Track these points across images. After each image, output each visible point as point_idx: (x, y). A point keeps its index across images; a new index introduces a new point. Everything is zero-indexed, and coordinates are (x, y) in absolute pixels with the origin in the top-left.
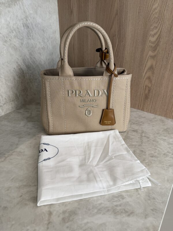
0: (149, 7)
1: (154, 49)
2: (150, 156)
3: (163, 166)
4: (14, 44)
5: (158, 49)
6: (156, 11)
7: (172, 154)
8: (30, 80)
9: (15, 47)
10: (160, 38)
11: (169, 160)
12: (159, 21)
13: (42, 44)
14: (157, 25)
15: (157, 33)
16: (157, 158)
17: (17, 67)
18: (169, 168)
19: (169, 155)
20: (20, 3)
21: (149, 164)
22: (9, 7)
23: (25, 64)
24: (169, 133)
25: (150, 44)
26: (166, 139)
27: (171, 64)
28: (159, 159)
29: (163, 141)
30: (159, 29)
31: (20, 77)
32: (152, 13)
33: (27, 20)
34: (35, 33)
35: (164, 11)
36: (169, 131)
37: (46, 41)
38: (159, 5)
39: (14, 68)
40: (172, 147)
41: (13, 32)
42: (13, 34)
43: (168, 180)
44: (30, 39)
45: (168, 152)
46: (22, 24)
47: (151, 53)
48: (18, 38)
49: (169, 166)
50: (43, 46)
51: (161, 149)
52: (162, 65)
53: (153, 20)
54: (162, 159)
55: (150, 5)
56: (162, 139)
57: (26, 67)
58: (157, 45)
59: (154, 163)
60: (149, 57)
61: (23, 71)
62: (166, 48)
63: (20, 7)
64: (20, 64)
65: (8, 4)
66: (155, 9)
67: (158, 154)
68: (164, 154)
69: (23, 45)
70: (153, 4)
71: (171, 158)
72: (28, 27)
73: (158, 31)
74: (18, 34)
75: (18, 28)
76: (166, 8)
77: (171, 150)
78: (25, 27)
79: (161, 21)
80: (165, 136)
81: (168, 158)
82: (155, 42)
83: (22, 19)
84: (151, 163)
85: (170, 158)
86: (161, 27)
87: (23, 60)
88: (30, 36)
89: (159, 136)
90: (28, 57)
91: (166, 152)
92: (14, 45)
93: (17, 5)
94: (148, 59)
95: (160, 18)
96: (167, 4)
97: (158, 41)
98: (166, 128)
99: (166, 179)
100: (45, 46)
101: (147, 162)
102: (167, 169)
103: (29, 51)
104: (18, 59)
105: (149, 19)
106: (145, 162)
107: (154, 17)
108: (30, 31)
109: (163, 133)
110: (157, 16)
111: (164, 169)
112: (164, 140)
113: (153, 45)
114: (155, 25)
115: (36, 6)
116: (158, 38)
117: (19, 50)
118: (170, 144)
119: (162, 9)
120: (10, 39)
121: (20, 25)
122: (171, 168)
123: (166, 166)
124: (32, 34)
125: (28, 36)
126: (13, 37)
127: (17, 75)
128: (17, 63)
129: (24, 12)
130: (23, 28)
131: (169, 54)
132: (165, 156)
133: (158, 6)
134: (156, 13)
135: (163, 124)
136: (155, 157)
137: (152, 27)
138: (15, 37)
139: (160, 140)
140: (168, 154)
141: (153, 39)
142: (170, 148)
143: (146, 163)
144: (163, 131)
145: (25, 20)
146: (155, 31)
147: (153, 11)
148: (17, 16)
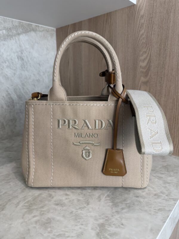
0: (136, 34)
1: (146, 74)
2: (135, 195)
3: (150, 210)
4: (6, 73)
5: (149, 74)
6: (144, 36)
7: (167, 195)
8: (20, 110)
9: (6, 76)
10: (150, 62)
11: (160, 203)
12: (147, 46)
13: (38, 76)
14: (145, 50)
15: (146, 58)
16: (144, 199)
17: (7, 95)
18: (157, 213)
19: (161, 196)
20: (17, 38)
21: (131, 205)
22: (4, 41)
23: (16, 94)
24: (169, 170)
25: (141, 69)
26: (162, 177)
27: (165, 90)
28: (146, 200)
29: (158, 179)
30: (148, 54)
31: (8, 106)
32: (140, 39)
33: (22, 53)
34: (30, 66)
35: (151, 35)
36: (169, 168)
37: (42, 74)
38: (145, 30)
39: (3, 97)
40: (168, 187)
41: (6, 63)
42: (6, 64)
43: (151, 230)
44: (24, 70)
45: (162, 192)
46: (17, 56)
47: (143, 79)
48: (11, 68)
49: (159, 210)
50: (38, 79)
51: (153, 188)
52: (156, 91)
53: (141, 46)
54: (150, 201)
55: (137, 32)
56: (157, 177)
57: (17, 96)
58: (149, 70)
59: (138, 205)
60: (141, 84)
61: (13, 100)
62: (158, 72)
63: (16, 41)
64: (11, 93)
65: (4, 38)
66: (143, 34)
67: (147, 194)
68: (155, 195)
69: (16, 75)
70: (139, 30)
71: (164, 201)
72: (23, 59)
73: (147, 56)
74: (11, 64)
75: (12, 60)
76: (152, 33)
77: (167, 190)
78: (19, 59)
79: (149, 45)
80: (162, 174)
81: (159, 200)
82: (146, 66)
83: (17, 52)
84: (134, 204)
85: (162, 199)
86: (150, 51)
87: (14, 89)
88: (24, 68)
89: (155, 173)
90: (20, 87)
91: (159, 192)
92: (5, 75)
93: (13, 39)
94: (140, 86)
95: (148, 43)
96: (153, 29)
97: (149, 66)
98: (166, 164)
99: (149, 228)
100: (40, 79)
101: (128, 203)
102: (154, 214)
103: (22, 81)
104: (8, 88)
105: (137, 45)
106: (126, 202)
107: (142, 43)
108: (25, 64)
109: (161, 169)
110: (144, 41)
111: (151, 214)
112: (160, 178)
113: (144, 70)
114: (144, 50)
115: (32, 42)
116: (148, 62)
117: (11, 79)
118: (167, 183)
119: (149, 34)
120: (2, 68)
121: (14, 56)
122: (161, 212)
123: (155, 209)
124: (26, 66)
125: (22, 68)
126: (5, 67)
127: (6, 104)
128: (7, 91)
129: (20, 46)
130: (17, 60)
131: (162, 78)
132: (156, 197)
133: (145, 32)
134: (144, 38)
135: (163, 161)
136: (141, 197)
137: (141, 53)
138: (8, 67)
139: (154, 178)
140: (161, 194)
141: (144, 64)
142: (165, 187)
143: (126, 204)
144: (160, 168)
145: (20, 53)
146: (145, 56)
147: (140, 37)
148: (12, 49)
